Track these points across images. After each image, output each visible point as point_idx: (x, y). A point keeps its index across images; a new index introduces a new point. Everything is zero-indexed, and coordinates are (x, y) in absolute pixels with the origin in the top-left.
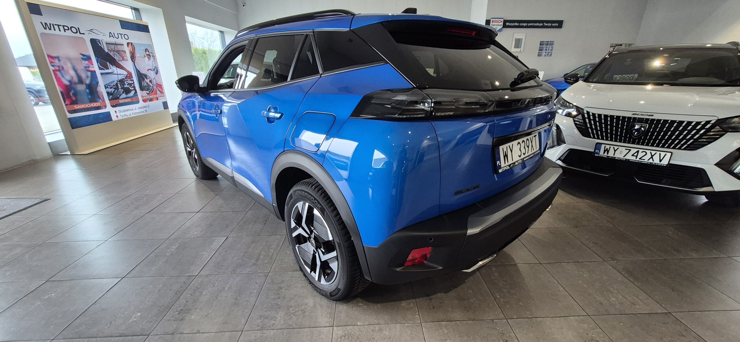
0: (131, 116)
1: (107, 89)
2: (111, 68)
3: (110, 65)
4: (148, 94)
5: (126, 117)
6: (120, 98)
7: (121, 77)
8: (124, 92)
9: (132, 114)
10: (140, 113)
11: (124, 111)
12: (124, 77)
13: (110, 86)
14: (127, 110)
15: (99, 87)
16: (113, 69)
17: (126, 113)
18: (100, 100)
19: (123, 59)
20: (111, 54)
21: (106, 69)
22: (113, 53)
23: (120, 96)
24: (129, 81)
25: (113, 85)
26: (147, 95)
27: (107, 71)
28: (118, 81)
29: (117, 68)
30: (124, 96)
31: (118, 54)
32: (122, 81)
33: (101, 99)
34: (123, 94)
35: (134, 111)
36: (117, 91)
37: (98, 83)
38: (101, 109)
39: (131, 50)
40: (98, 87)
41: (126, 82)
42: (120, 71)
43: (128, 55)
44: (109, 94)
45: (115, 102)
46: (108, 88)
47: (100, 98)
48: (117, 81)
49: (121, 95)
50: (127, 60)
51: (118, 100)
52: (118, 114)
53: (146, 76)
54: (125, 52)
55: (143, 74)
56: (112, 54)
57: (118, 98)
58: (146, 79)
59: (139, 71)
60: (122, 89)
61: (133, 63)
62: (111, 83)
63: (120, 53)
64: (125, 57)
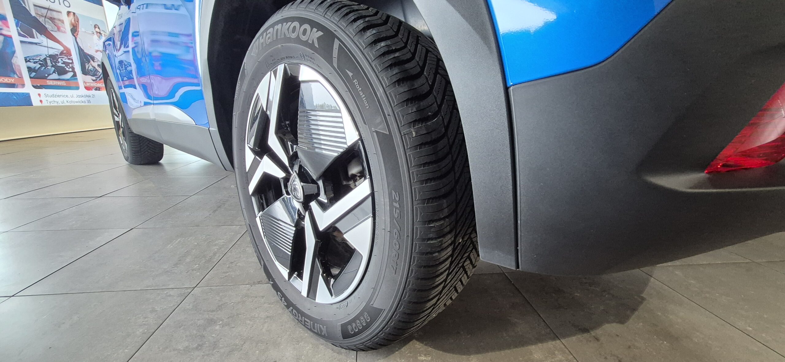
0: (63, 104)
1: (28, 63)
2: (37, 38)
3: (38, 34)
4: (94, 80)
5: (55, 104)
6: (48, 78)
7: (52, 52)
8: (56, 72)
9: (65, 102)
10: (80, 102)
11: (53, 96)
12: (58, 53)
13: (33, 59)
14: (59, 96)
15: (16, 58)
16: (41, 39)
17: (56, 99)
18: (15, 75)
19: (59, 29)
20: (41, 20)
21: (30, 38)
22: (44, 18)
23: (49, 75)
24: (65, 59)
25: (40, 60)
26: (93, 82)
27: (30, 40)
28: (48, 56)
29: (49, 40)
30: (55, 76)
31: (52, 22)
32: (54, 58)
33: (17, 74)
34: (54, 74)
35: (70, 99)
36: (44, 69)
37: (14, 52)
38: (16, 87)
39: (73, 21)
40: (14, 58)
41: (59, 60)
42: (51, 43)
43: (68, 27)
44: (30, 69)
45: (39, 82)
46: (30, 62)
47: (14, 73)
48: (46, 56)
49: (51, 74)
50: (65, 32)
51: (45, 80)
52: (43, 98)
53: (93, 58)
54: (63, 22)
55: (88, 55)
56: (43, 20)
57: (45, 78)
58: (92, 62)
59: (82, 50)
60: (52, 66)
61: (74, 37)
62: (37, 56)
63: (55, 22)
64: (62, 29)
